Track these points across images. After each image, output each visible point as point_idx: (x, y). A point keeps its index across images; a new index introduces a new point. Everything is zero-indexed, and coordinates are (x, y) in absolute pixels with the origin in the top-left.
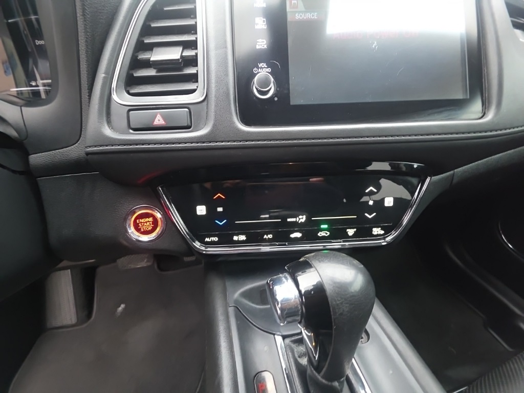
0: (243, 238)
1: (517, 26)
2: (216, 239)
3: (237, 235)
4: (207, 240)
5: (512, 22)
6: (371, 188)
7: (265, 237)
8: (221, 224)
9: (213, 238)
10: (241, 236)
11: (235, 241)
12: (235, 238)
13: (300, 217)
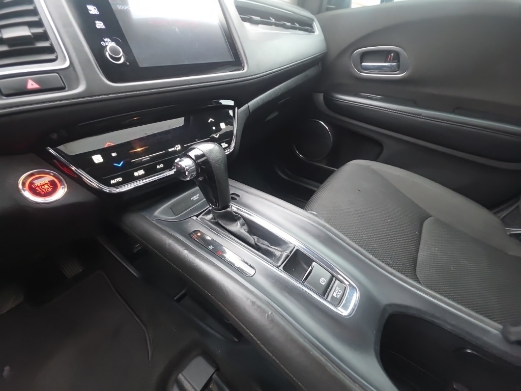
0: (141, 172)
1: (244, 20)
2: (120, 179)
3: (136, 171)
4: (112, 182)
5: (241, 17)
6: (211, 119)
7: (158, 167)
8: (120, 165)
9: (117, 179)
10: (140, 171)
11: (137, 176)
12: (136, 174)
13: (177, 146)
